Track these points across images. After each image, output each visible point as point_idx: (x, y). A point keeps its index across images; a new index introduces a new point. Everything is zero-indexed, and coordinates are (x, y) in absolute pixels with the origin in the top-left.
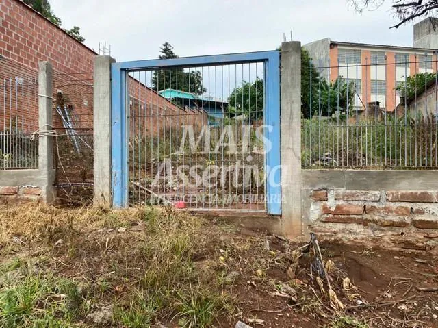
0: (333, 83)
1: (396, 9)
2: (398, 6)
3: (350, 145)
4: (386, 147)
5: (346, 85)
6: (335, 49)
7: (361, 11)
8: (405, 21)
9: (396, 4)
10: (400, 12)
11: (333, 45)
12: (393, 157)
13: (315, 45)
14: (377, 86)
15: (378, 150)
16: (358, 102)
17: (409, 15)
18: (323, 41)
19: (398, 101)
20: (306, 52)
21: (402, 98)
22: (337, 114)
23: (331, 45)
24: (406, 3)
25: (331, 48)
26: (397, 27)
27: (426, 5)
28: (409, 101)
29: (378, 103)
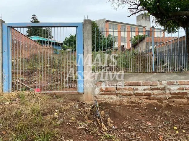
0: (107, 37)
1: (129, 9)
2: (130, 8)
4: (126, 64)
5: (112, 38)
6: (108, 23)
7: (116, 9)
8: (132, 14)
9: (129, 8)
10: (131, 11)
11: (107, 21)
12: (129, 68)
13: (100, 21)
14: (123, 39)
15: (123, 65)
16: (116, 45)
17: (134, 12)
18: (103, 20)
19: (131, 46)
20: (96, 23)
21: (133, 44)
22: (108, 50)
23: (106, 21)
24: (133, 8)
25: (106, 23)
26: (129, 17)
27: (140, 9)
28: (134, 46)
29: (124, 46)
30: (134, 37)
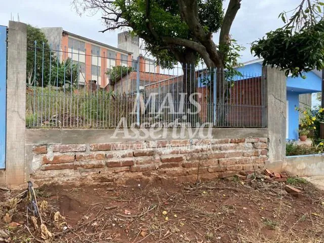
0: (64, 63)
1: (104, 19)
2: (106, 18)
3: (73, 110)
4: (97, 113)
5: (74, 65)
6: (66, 37)
7: (81, 14)
8: (109, 29)
9: (104, 17)
10: (107, 23)
11: (65, 33)
12: (102, 120)
13: (52, 29)
14: (95, 69)
15: (92, 114)
16: (82, 79)
17: (112, 26)
18: (57, 29)
19: (108, 82)
21: (111, 80)
22: (66, 86)
23: (63, 33)
24: (110, 18)
25: (63, 36)
26: (103, 32)
27: (122, 23)
28: (113, 83)
29: (95, 81)
30: (113, 67)
